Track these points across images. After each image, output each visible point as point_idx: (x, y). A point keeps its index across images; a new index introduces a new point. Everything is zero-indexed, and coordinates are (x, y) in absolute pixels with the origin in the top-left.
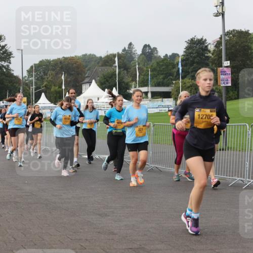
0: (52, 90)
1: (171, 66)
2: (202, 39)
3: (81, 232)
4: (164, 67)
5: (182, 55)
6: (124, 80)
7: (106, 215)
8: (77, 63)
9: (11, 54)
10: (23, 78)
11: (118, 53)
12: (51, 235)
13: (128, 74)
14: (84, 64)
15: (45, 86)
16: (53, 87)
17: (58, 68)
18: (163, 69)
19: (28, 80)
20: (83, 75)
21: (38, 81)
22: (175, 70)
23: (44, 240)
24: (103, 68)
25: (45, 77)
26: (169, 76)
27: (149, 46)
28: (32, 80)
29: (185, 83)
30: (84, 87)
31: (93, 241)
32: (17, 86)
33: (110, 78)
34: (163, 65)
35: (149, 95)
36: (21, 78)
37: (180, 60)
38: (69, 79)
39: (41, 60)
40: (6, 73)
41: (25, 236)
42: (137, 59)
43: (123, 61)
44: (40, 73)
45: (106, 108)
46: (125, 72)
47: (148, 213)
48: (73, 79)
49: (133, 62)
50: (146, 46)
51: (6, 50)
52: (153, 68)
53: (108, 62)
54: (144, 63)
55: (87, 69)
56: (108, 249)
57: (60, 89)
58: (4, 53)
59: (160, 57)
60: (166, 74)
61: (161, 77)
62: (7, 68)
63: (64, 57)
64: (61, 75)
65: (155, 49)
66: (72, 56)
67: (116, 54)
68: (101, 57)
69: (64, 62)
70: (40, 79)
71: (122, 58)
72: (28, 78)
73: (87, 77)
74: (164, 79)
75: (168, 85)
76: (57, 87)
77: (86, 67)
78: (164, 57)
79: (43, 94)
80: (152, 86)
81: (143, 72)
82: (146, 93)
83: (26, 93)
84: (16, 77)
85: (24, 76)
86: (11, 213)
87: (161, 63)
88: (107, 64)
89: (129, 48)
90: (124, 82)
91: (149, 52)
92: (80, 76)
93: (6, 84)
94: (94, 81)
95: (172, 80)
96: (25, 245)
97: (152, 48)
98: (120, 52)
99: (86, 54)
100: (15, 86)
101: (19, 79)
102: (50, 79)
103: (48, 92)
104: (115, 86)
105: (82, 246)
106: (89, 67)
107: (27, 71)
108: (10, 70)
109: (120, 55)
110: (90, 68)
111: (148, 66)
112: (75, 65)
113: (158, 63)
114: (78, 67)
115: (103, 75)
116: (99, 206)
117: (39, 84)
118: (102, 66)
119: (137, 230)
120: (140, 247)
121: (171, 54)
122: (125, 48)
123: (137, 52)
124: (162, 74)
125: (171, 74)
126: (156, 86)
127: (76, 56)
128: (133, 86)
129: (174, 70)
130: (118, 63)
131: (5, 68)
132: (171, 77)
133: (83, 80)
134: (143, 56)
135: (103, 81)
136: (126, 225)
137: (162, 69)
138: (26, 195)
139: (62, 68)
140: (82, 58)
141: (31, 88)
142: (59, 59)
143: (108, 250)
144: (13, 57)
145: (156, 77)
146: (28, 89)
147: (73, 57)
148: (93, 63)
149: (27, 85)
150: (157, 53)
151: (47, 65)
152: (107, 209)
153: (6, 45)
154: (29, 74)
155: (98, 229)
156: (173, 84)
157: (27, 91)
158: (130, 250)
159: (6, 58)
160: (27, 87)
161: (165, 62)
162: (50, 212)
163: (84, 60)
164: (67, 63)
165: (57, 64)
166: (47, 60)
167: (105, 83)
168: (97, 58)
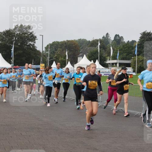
0: (60, 59)
1: (131, 48)
2: (150, 32)
3: (77, 148)
4: (127, 48)
5: (138, 42)
6: (103, 55)
7: (92, 138)
8: (75, 44)
9: (36, 37)
12: (60, 149)
13: (105, 51)
14: (79, 45)
15: (56, 57)
16: (60, 58)
17: (64, 47)
18: (127, 49)
19: (45, 53)
20: (79, 51)
21: (51, 54)
24: (90, 47)
25: (56, 52)
26: (130, 54)
27: (118, 35)
28: (48, 53)
29: (139, 59)
30: (79, 58)
32: (39, 56)
34: (126, 47)
35: (118, 65)
36: (41, 51)
37: (137, 45)
38: (70, 54)
40: (32, 49)
42: (111, 43)
43: (103, 44)
44: (53, 49)
46: (104, 50)
47: (116, 137)
48: (72, 53)
50: (116, 35)
51: (33, 35)
52: (120, 49)
53: (94, 45)
54: (115, 46)
55: (81, 48)
57: (64, 59)
58: (31, 36)
59: (124, 42)
60: (128, 52)
61: (125, 54)
62: (33, 45)
63: (67, 40)
64: (65, 51)
65: (122, 37)
67: (98, 40)
68: (89, 41)
69: (67, 43)
70: (53, 53)
71: (102, 42)
73: (81, 53)
74: (127, 55)
75: (129, 59)
76: (63, 58)
78: (127, 42)
79: (54, 62)
80: (119, 59)
81: (114, 51)
82: (116, 64)
83: (44, 61)
84: (39, 51)
85: (43, 50)
86: (36, 135)
87: (125, 46)
88: (93, 45)
89: (106, 36)
90: (102, 57)
91: (118, 39)
92: (77, 52)
93: (32, 55)
94: (85, 55)
95: (131, 56)
97: (120, 37)
98: (101, 39)
99: (81, 39)
100: (37, 56)
101: (40, 53)
102: (59, 53)
103: (57, 61)
104: (98, 59)
106: (82, 46)
107: (45, 47)
108: (35, 47)
109: (101, 40)
111: (118, 48)
113: (123, 46)
114: (76, 47)
115: (91, 52)
117: (52, 55)
121: (131, 41)
122: (104, 36)
123: (111, 39)
124: (126, 53)
125: (131, 53)
126: (122, 60)
127: (74, 40)
128: (108, 59)
129: (133, 50)
133: (79, 54)
134: (115, 41)
135: (90, 56)
136: (103, 144)
137: (125, 49)
138: (45, 124)
139: (66, 47)
141: (47, 58)
142: (65, 41)
144: (37, 39)
145: (122, 54)
146: (45, 58)
147: (73, 40)
148: (85, 44)
149: (45, 56)
150: (123, 40)
151: (57, 45)
153: (33, 32)
154: (46, 49)
155: (87, 146)
156: (132, 58)
157: (44, 60)
159: (32, 40)
160: (44, 57)
162: (59, 135)
163: (79, 42)
165: (63, 44)
166: (57, 42)
167: (92, 57)
168: (87, 41)
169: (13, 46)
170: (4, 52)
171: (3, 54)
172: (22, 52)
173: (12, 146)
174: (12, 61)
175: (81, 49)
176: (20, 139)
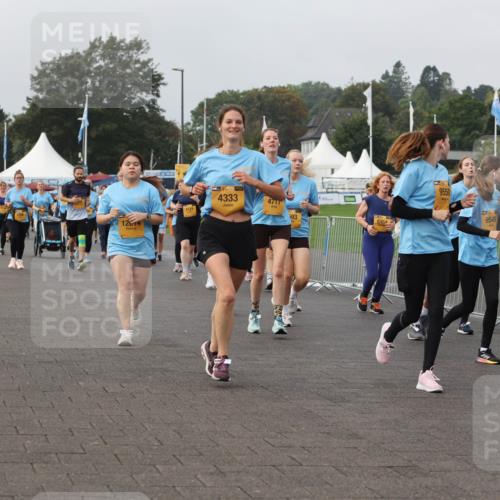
1: (477, 111)
3: (292, 432)
4: (463, 112)
6: (383, 136)
7: (343, 400)
8: (292, 100)
9: (160, 77)
10: (183, 126)
11: (374, 82)
12: (234, 437)
13: (391, 122)
14: (305, 101)
17: (253, 109)
18: (462, 115)
19: (192, 130)
20: (304, 123)
21: (213, 133)
22: (485, 118)
23: (218, 445)
24: (343, 110)
26: (474, 129)
27: (434, 69)
28: (201, 132)
30: (304, 146)
31: (317, 449)
32: (171, 141)
33: (357, 130)
34: (462, 108)
36: (179, 126)
39: (220, 91)
40: (149, 116)
41: (181, 437)
42: (410, 95)
43: (384, 97)
45: (347, 191)
46: (387, 119)
48: (283, 130)
49: (403, 100)
50: (428, 70)
52: (441, 112)
53: (354, 100)
54: (425, 103)
55: (311, 111)
56: (346, 466)
59: (455, 91)
60: (466, 125)
61: (458, 131)
62: (152, 106)
63: (265, 87)
64: (258, 122)
65: (447, 75)
66: (282, 85)
67: (368, 84)
68: (339, 90)
69: (267, 96)
71: (382, 93)
72: (194, 126)
73: (311, 127)
74: (463, 135)
75: (470, 148)
77: (310, 107)
78: (464, 91)
81: (422, 121)
83: (189, 155)
84: (170, 125)
85: (185, 122)
86: (154, 391)
87: (458, 105)
88: (351, 102)
89: (395, 72)
90: (384, 140)
91: (434, 83)
92: (297, 125)
93: (150, 137)
94: (324, 136)
95: (478, 137)
96: (180, 456)
97: (441, 73)
98: (378, 81)
99: (310, 83)
100: (167, 141)
101: (176, 129)
104: (366, 146)
105: (293, 459)
106: (315, 107)
107: (192, 112)
108: (158, 109)
109: (378, 85)
110: (317, 109)
111: (433, 109)
112: (287, 103)
113: (451, 104)
114: (293, 108)
115: (343, 124)
116: (330, 381)
118: (342, 106)
119: (404, 430)
120: (410, 464)
121: (477, 87)
122: (387, 73)
123: (411, 81)
124: (460, 126)
125: (477, 127)
127: (290, 86)
129: (482, 119)
130: (373, 102)
131: (148, 105)
132: (477, 132)
133: (304, 133)
134: (423, 88)
135: (342, 136)
136: (381, 421)
137: (459, 115)
138: (186, 357)
139: (261, 108)
140: (301, 90)
141: (199, 145)
142: (256, 90)
143: (345, 469)
144: (164, 84)
146: (192, 147)
147: (284, 88)
148: (324, 100)
149: (192, 140)
150: (450, 84)
152: (346, 388)
153: (150, 60)
154: (196, 118)
155: (326, 426)
156: (481, 145)
157: (190, 152)
158: (389, 470)
160: (190, 144)
161: (467, 101)
163: (306, 93)
164: (270, 99)
165: (253, 99)
166: (232, 92)
167: (347, 141)
168: (332, 90)
169: (86, 109)
170: (55, 127)
171: (53, 134)
172: (115, 126)
173: (70, 430)
174: (83, 156)
175: (313, 114)
176: (100, 407)
